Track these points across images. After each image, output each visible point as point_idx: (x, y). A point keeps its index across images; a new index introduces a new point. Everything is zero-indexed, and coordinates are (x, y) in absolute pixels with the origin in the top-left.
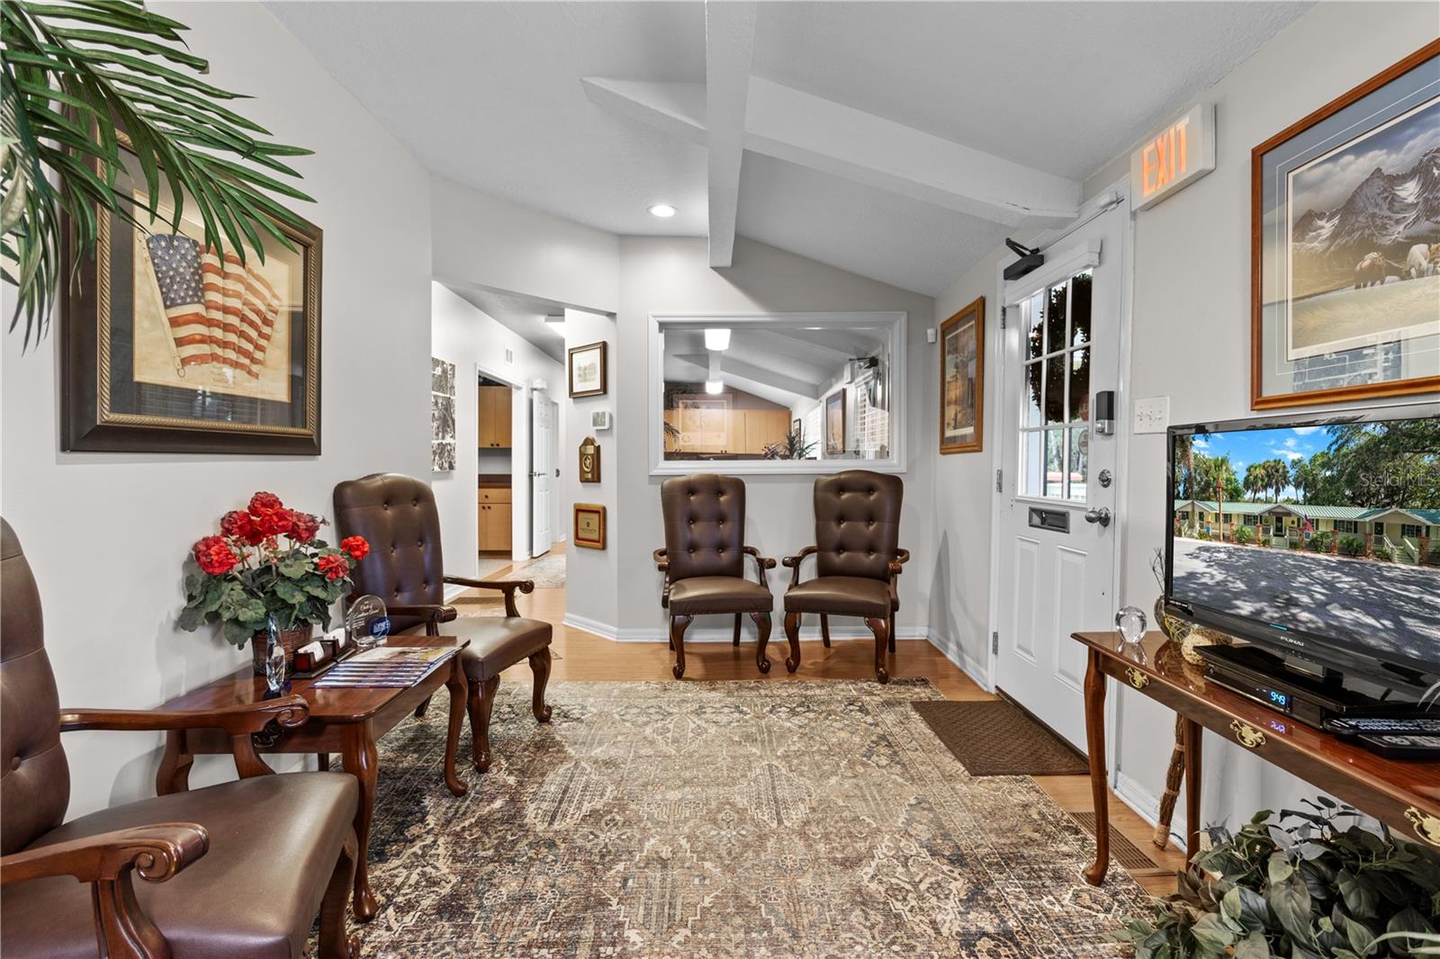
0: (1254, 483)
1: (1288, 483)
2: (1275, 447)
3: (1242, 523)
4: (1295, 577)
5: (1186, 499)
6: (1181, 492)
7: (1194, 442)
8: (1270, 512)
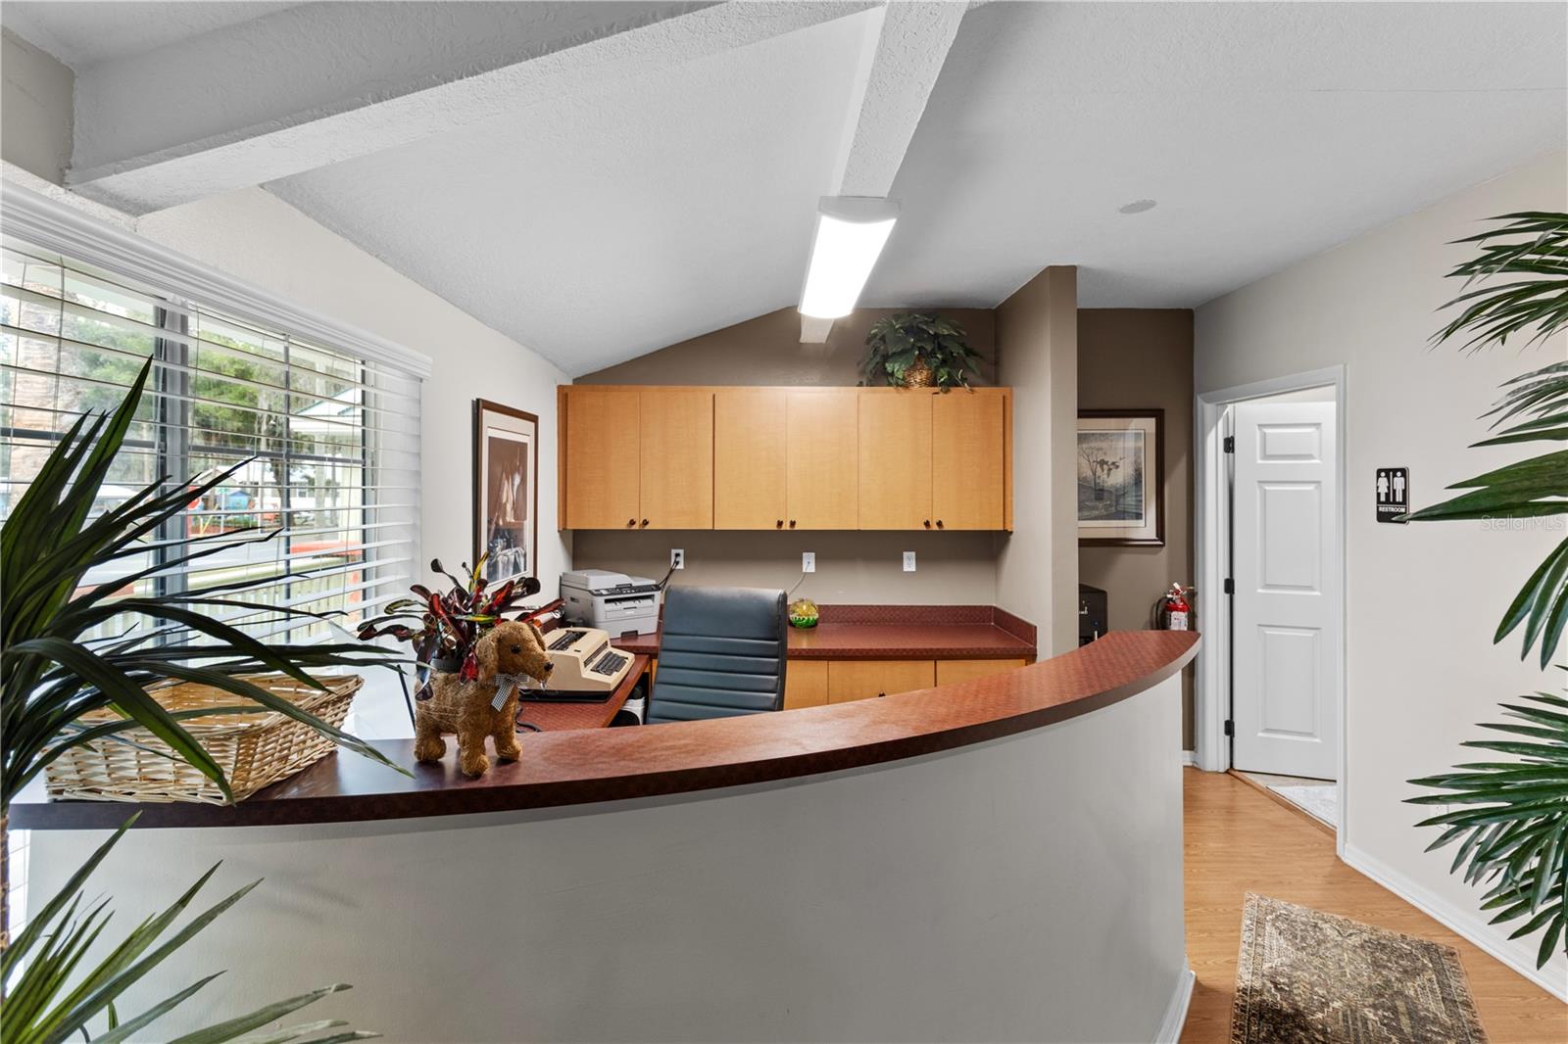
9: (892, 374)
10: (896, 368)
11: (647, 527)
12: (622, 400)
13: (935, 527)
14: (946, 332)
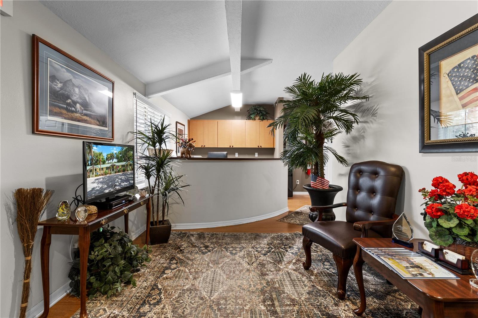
0: (108, 159)
1: (114, 158)
2: (112, 150)
3: (106, 170)
4: (116, 180)
5: (91, 165)
6: (90, 164)
7: (93, 148)
8: (111, 165)
9: (252, 117)
10: (252, 116)
11: (205, 147)
12: (200, 122)
13: (260, 147)
14: (262, 109)
